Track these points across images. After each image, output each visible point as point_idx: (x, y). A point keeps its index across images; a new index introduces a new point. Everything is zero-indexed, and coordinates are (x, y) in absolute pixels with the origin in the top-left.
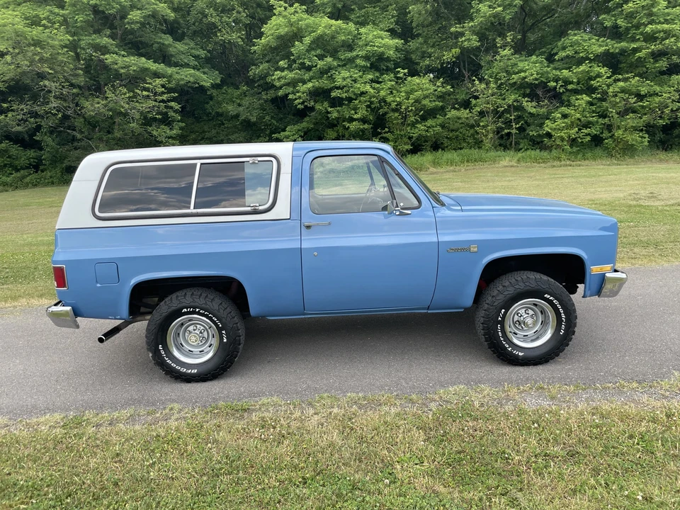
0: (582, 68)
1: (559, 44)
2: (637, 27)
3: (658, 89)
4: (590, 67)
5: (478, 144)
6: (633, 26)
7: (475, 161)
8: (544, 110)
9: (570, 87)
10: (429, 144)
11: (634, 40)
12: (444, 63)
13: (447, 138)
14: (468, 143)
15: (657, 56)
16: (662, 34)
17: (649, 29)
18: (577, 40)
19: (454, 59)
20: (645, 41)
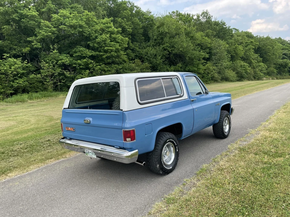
0: (85, 60)
1: (74, 50)
2: (101, 47)
3: (109, 69)
4: (88, 60)
5: (45, 89)
6: (100, 47)
7: (48, 97)
8: (72, 75)
9: (81, 67)
10: (21, 90)
11: (100, 52)
12: (23, 53)
13: (29, 87)
14: (40, 89)
15: (108, 58)
16: (110, 51)
17: (106, 48)
18: (82, 50)
19: (28, 52)
20: (104, 52)
